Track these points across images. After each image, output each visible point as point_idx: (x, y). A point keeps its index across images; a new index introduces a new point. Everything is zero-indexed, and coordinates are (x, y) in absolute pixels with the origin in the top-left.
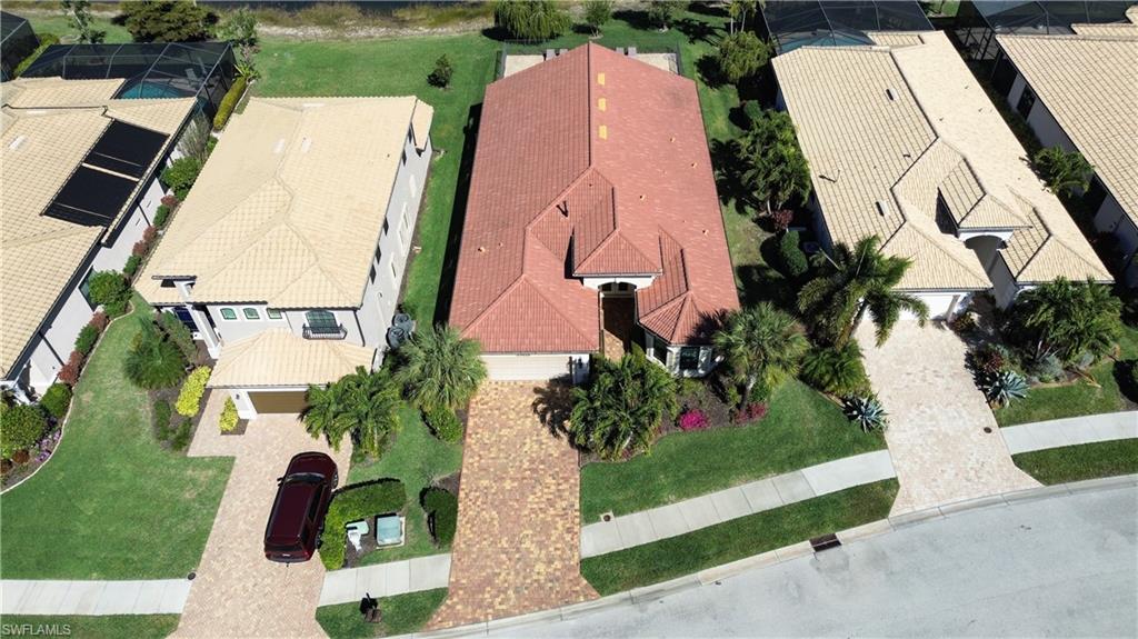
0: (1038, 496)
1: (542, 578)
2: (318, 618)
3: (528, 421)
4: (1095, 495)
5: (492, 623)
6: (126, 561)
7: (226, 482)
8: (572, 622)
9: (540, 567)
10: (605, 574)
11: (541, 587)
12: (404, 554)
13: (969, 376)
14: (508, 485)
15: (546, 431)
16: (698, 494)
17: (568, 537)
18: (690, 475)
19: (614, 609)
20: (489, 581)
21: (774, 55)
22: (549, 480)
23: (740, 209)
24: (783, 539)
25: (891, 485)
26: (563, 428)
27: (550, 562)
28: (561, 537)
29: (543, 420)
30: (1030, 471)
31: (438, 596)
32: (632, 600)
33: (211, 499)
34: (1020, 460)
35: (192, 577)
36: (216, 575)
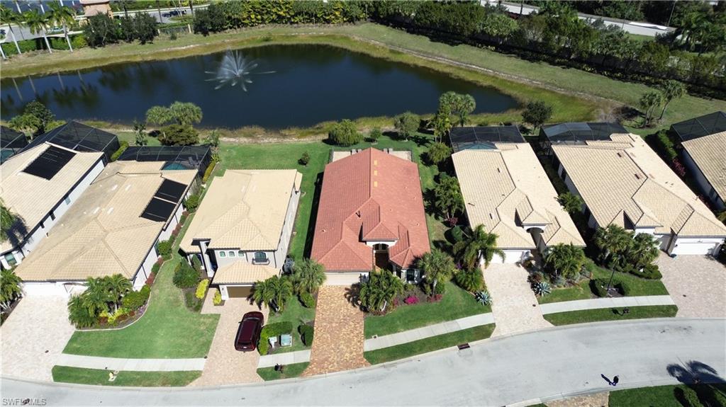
0: (551, 330)
1: (348, 359)
2: (257, 372)
3: (343, 301)
4: (575, 330)
5: (328, 374)
6: (179, 352)
7: (217, 323)
8: (360, 374)
9: (347, 355)
10: (373, 357)
11: (347, 362)
12: (292, 350)
13: (529, 285)
14: (334, 325)
15: (350, 305)
16: (412, 328)
17: (359, 344)
18: (410, 321)
19: (377, 369)
20: (326, 360)
21: (453, 153)
22: (351, 323)
23: (436, 218)
24: (447, 345)
25: (493, 326)
26: (357, 304)
27: (351, 353)
28: (356, 344)
29: (349, 300)
30: (550, 321)
31: (306, 365)
32: (384, 366)
33: (212, 329)
34: (545, 317)
35: (206, 357)
36: (216, 357)
